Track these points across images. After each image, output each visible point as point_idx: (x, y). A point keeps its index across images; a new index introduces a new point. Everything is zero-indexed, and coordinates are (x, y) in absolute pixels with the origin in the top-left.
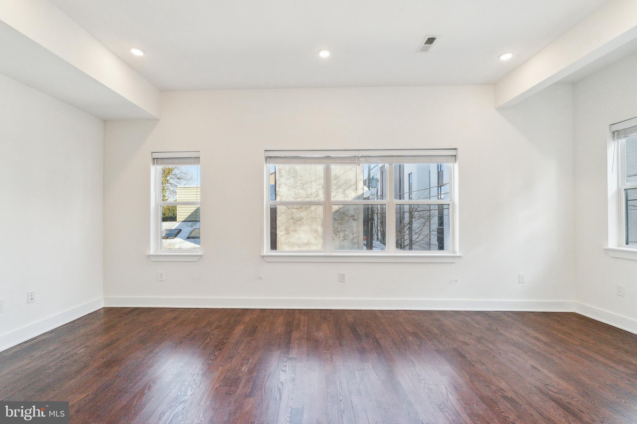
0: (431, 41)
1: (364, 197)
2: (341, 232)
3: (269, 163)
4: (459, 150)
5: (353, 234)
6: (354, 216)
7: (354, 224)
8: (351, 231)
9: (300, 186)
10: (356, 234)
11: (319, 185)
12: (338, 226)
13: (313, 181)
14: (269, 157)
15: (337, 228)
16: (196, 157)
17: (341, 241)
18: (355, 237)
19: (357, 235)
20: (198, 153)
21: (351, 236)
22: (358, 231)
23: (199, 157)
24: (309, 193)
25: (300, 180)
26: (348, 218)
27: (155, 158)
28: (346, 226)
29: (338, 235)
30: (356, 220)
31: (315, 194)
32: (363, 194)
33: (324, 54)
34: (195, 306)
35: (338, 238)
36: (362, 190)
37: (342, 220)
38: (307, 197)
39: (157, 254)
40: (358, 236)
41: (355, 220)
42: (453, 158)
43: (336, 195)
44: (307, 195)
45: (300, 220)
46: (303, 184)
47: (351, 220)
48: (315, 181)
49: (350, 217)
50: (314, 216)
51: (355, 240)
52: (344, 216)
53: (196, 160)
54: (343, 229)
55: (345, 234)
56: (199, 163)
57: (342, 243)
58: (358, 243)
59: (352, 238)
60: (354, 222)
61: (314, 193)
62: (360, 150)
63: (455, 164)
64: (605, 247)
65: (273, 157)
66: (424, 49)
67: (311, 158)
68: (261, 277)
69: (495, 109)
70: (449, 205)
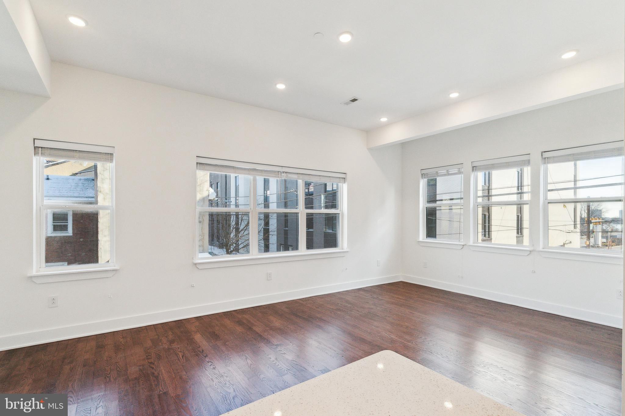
0: (354, 100)
1: (209, 199)
3: (200, 169)
4: (347, 174)
14: (200, 163)
16: (106, 153)
19: (202, 238)
20: (112, 149)
23: (112, 154)
27: (39, 147)
30: (201, 222)
32: (209, 196)
33: (281, 86)
34: (87, 334)
36: (207, 191)
39: (38, 273)
42: (344, 180)
53: (109, 156)
56: (111, 160)
58: (203, 246)
62: (282, 167)
63: (344, 184)
64: (418, 240)
65: (204, 164)
66: (347, 104)
67: (241, 169)
68: (193, 286)
69: (367, 149)
70: (340, 215)
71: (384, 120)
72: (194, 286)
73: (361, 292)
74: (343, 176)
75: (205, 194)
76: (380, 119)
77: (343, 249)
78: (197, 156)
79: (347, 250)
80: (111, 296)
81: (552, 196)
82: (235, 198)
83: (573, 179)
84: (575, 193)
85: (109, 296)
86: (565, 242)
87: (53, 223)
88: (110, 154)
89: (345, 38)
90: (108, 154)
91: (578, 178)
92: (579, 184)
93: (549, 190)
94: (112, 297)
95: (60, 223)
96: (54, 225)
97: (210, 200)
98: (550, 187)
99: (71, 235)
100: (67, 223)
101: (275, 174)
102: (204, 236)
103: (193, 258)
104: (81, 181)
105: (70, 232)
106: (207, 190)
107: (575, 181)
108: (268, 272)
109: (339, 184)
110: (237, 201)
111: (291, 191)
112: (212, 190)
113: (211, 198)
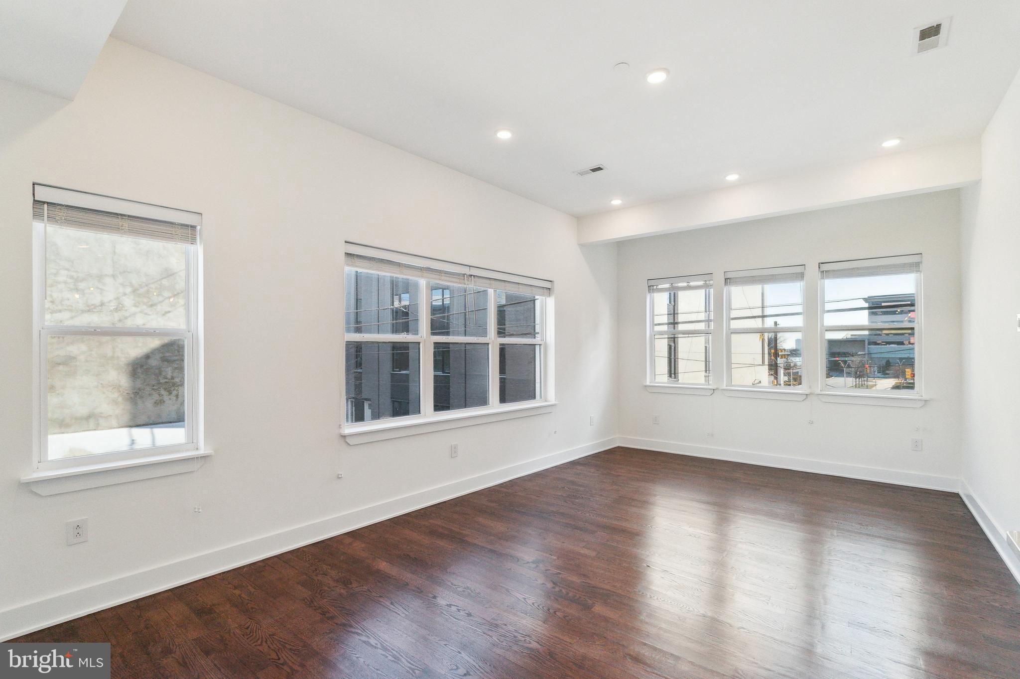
9: (65, 283)
11: (123, 285)
12: (175, 374)
13: (106, 275)
14: (350, 254)
15: (173, 378)
20: (196, 216)
24: (97, 300)
25: (68, 270)
27: (44, 202)
29: (174, 393)
31: (112, 304)
35: (175, 398)
38: (89, 311)
43: (170, 309)
44: (88, 306)
45: (64, 363)
46: (77, 280)
48: (114, 276)
50: (110, 354)
53: (188, 232)
56: (193, 241)
61: (110, 301)
62: (470, 266)
63: (547, 298)
64: (645, 384)
65: (354, 255)
67: (414, 268)
68: (340, 476)
69: (579, 245)
71: (616, 202)
72: (342, 476)
73: (579, 467)
74: (548, 285)
76: (611, 201)
77: (546, 401)
78: (348, 240)
79: (555, 402)
80: (199, 509)
81: (735, 325)
83: (760, 305)
84: (763, 322)
85: (195, 508)
86: (754, 382)
88: (190, 227)
89: (657, 78)
90: (186, 225)
91: (766, 304)
92: (768, 312)
93: (733, 319)
94: (200, 511)
98: (734, 314)
101: (459, 278)
103: (340, 425)
107: (763, 307)
108: (453, 444)
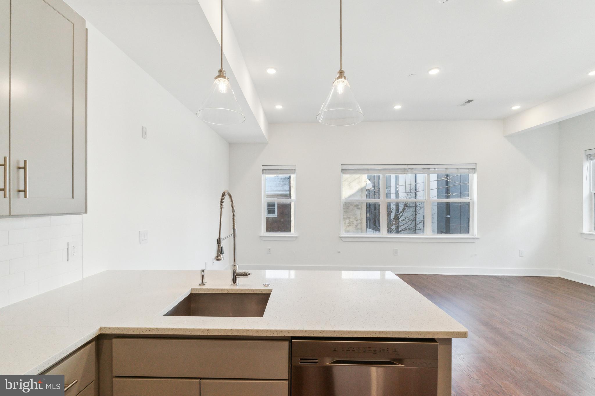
0: (470, 101)
1: (366, 188)
2: (346, 219)
3: (344, 173)
4: (478, 164)
5: (357, 221)
6: (358, 205)
7: (358, 212)
8: (356, 218)
10: (360, 221)
14: (345, 169)
17: (347, 227)
18: (359, 224)
21: (355, 223)
22: (361, 218)
23: (295, 169)
26: (353, 207)
27: (264, 170)
28: (351, 214)
29: (344, 222)
32: (366, 186)
33: (398, 107)
37: (347, 208)
39: (263, 235)
40: (362, 222)
41: (359, 209)
47: (356, 209)
49: (355, 206)
51: (359, 226)
52: (349, 205)
53: (293, 171)
54: (348, 217)
55: (350, 221)
57: (348, 229)
59: (356, 224)
60: (358, 210)
62: (408, 165)
63: (474, 174)
64: (581, 232)
66: (464, 105)
67: (373, 170)
69: (504, 137)
70: (470, 203)
71: (516, 108)
72: (340, 252)
74: (473, 166)
75: (363, 185)
76: (511, 107)
77: (473, 236)
79: (477, 237)
82: (395, 187)
87: (268, 208)
88: (294, 169)
89: (434, 72)
90: (293, 169)
95: (272, 208)
96: (268, 210)
97: (367, 190)
99: (277, 216)
100: (275, 208)
101: (401, 171)
102: (362, 220)
103: (339, 233)
104: (282, 179)
105: (276, 215)
106: (365, 182)
108: (394, 249)
109: (469, 174)
110: (397, 189)
111: (443, 179)
112: (369, 182)
113: (368, 188)
